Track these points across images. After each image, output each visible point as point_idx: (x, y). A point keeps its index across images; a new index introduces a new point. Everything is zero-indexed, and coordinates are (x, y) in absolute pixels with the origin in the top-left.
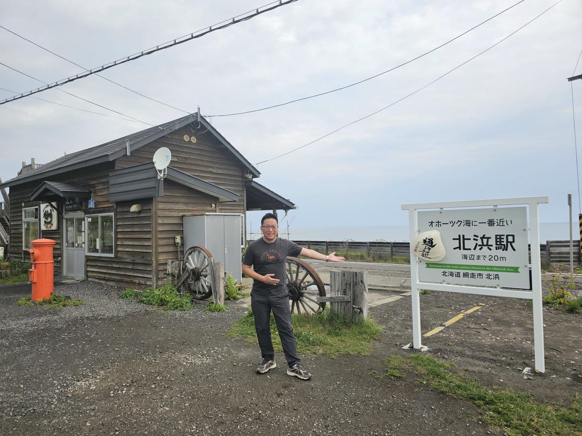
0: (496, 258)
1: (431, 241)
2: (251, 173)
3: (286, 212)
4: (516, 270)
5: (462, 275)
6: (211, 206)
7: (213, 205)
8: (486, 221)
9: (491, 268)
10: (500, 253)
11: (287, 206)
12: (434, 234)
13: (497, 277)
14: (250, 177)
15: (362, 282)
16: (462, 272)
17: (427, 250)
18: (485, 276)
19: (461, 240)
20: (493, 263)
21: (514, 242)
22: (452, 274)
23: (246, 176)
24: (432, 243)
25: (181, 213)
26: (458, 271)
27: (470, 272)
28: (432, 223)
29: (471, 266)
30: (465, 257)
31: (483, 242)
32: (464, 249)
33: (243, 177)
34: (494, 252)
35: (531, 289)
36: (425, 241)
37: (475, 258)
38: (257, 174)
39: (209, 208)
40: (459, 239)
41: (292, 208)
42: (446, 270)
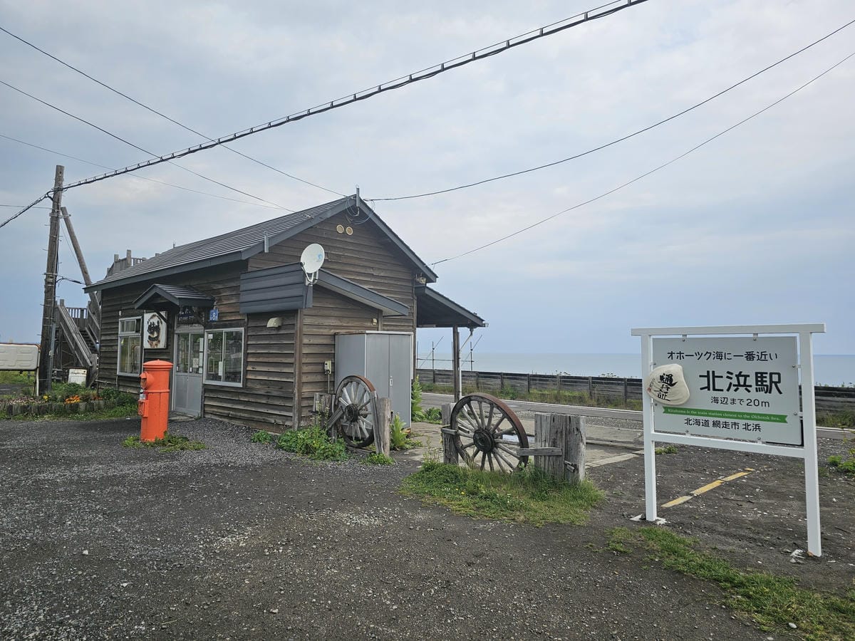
0: (757, 403)
1: (670, 378)
2: (424, 276)
3: (471, 331)
4: (782, 419)
5: (711, 424)
6: (372, 322)
7: (375, 321)
8: (743, 353)
9: (750, 416)
10: (762, 396)
11: (473, 322)
12: (674, 368)
13: (757, 427)
14: (423, 281)
15: (578, 430)
16: (711, 420)
17: (665, 390)
18: (741, 426)
19: (711, 377)
20: (753, 410)
21: (779, 382)
22: (698, 422)
23: (418, 280)
24: (671, 380)
25: (332, 331)
26: (707, 418)
27: (722, 420)
28: (672, 353)
29: (723, 412)
30: (716, 400)
31: (740, 381)
32: (714, 389)
33: (413, 281)
34: (754, 394)
35: (802, 445)
36: (662, 378)
37: (729, 401)
38: (432, 277)
39: (369, 324)
40: (708, 376)
41: (480, 326)
42: (691, 417)
